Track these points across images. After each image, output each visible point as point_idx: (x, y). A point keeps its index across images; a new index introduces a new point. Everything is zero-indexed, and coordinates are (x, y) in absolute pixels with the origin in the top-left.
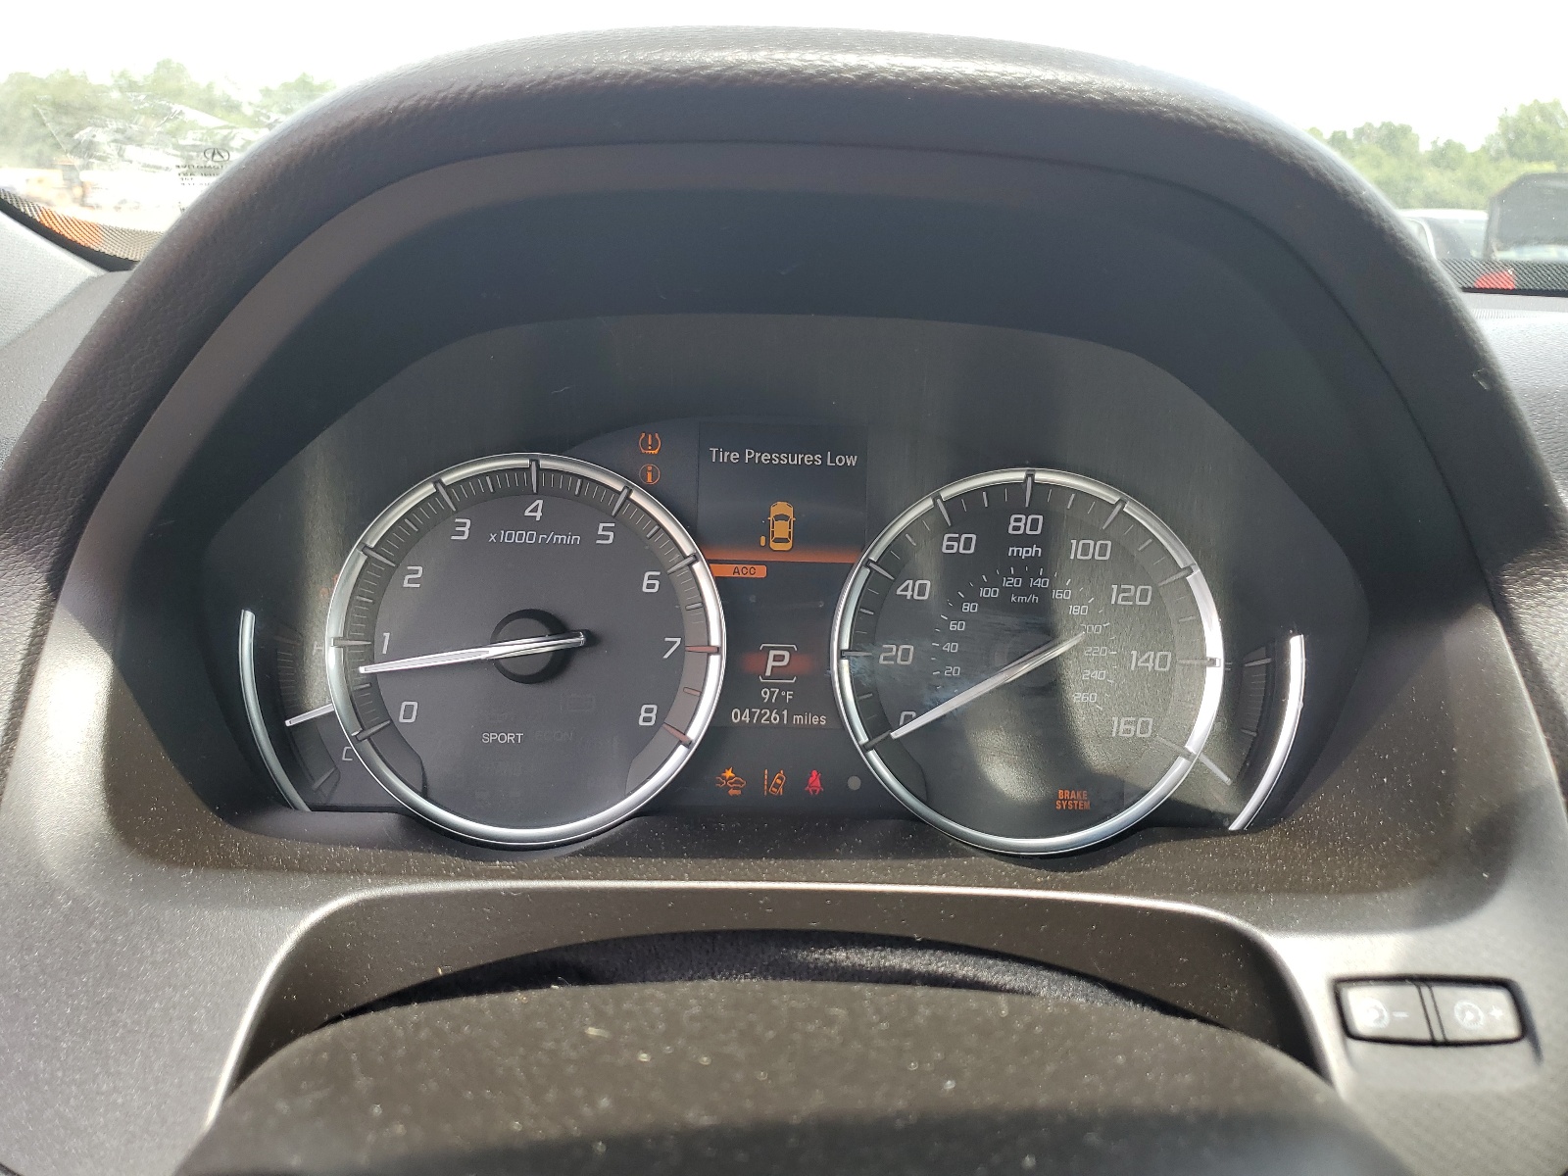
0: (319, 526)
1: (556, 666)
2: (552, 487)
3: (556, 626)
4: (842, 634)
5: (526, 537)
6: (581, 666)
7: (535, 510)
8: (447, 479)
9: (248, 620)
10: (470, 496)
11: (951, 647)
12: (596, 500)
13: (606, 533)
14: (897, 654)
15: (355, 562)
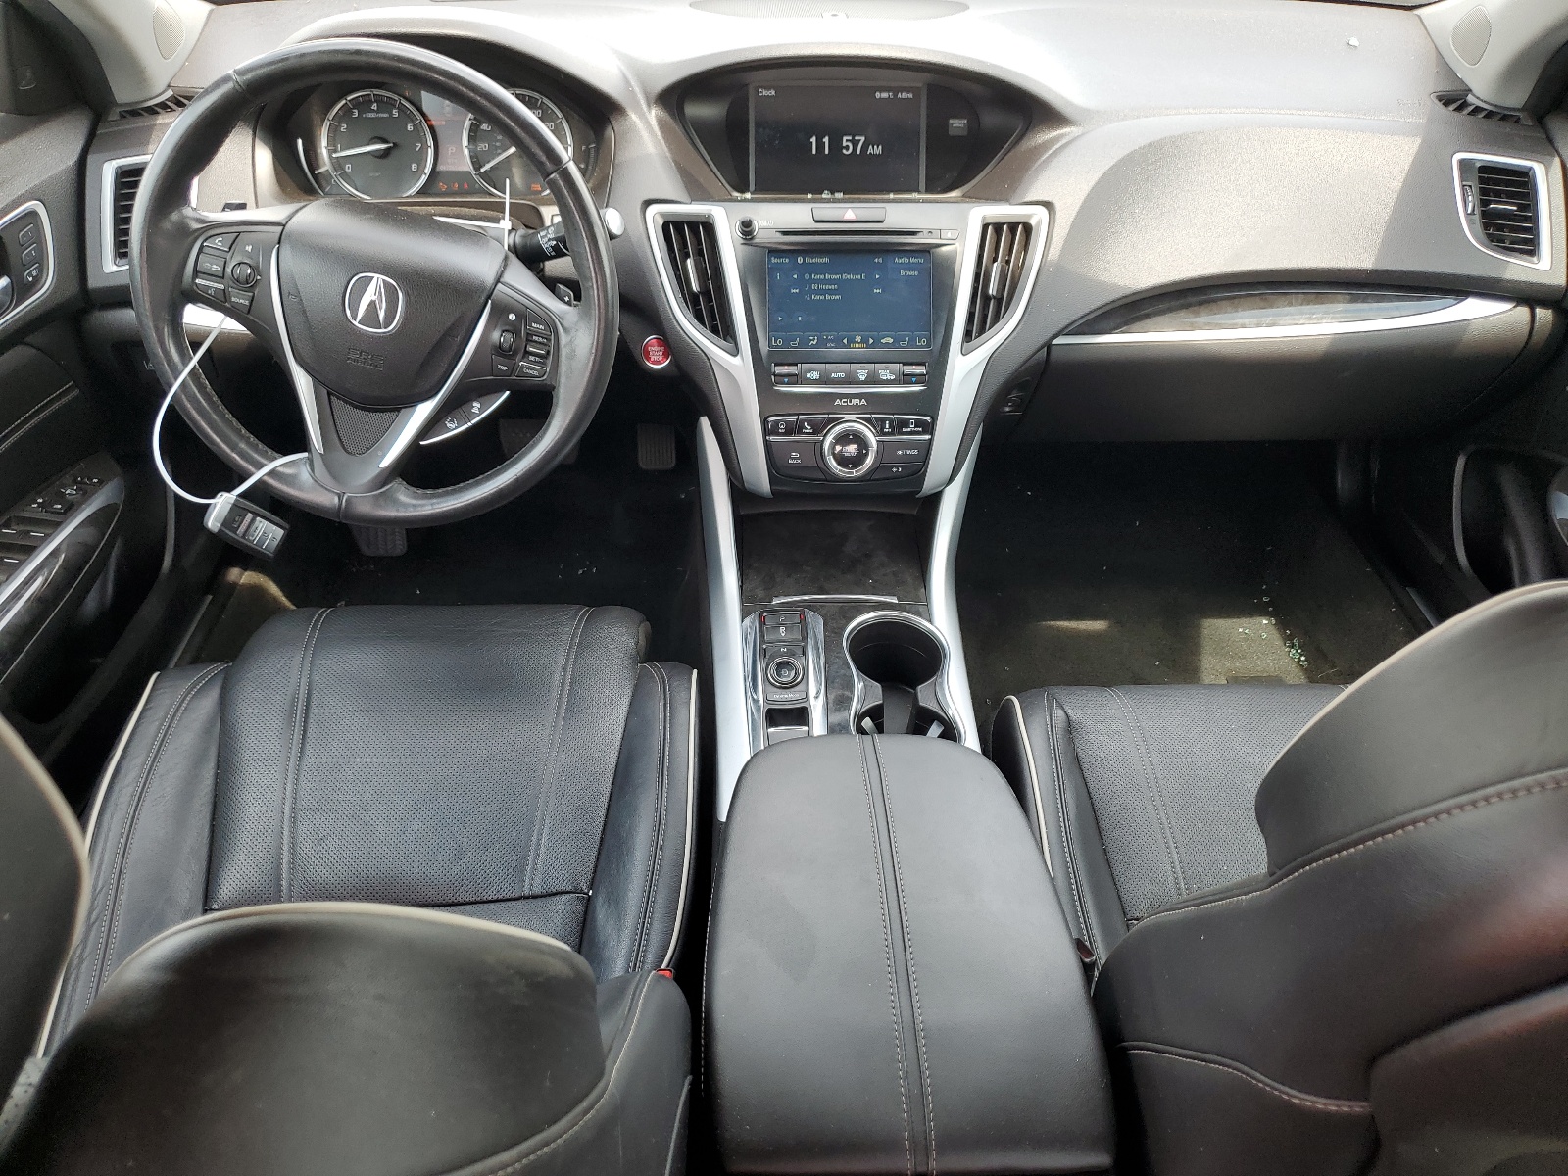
0: (316, 119)
1: (385, 154)
2: (379, 100)
3: (385, 141)
4: (465, 142)
5: (372, 115)
6: (395, 153)
7: (375, 106)
8: (349, 99)
9: (300, 142)
10: (356, 103)
11: (498, 144)
12: (391, 103)
13: (395, 113)
14: (483, 146)
15: (327, 124)
